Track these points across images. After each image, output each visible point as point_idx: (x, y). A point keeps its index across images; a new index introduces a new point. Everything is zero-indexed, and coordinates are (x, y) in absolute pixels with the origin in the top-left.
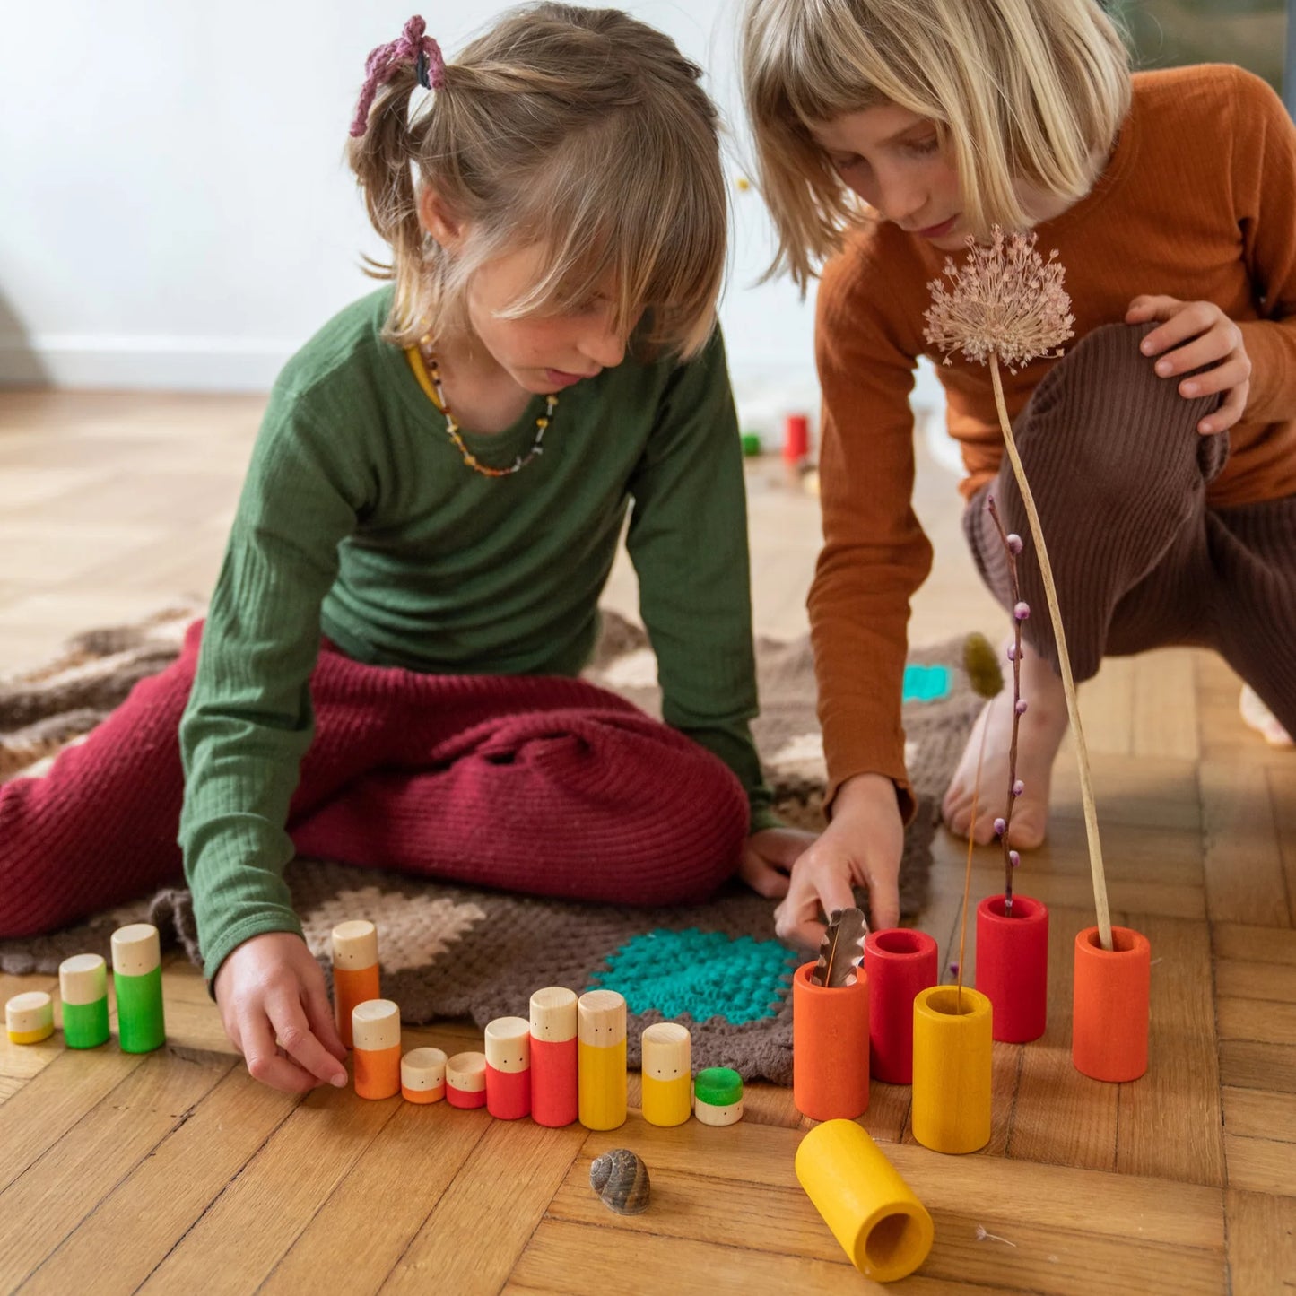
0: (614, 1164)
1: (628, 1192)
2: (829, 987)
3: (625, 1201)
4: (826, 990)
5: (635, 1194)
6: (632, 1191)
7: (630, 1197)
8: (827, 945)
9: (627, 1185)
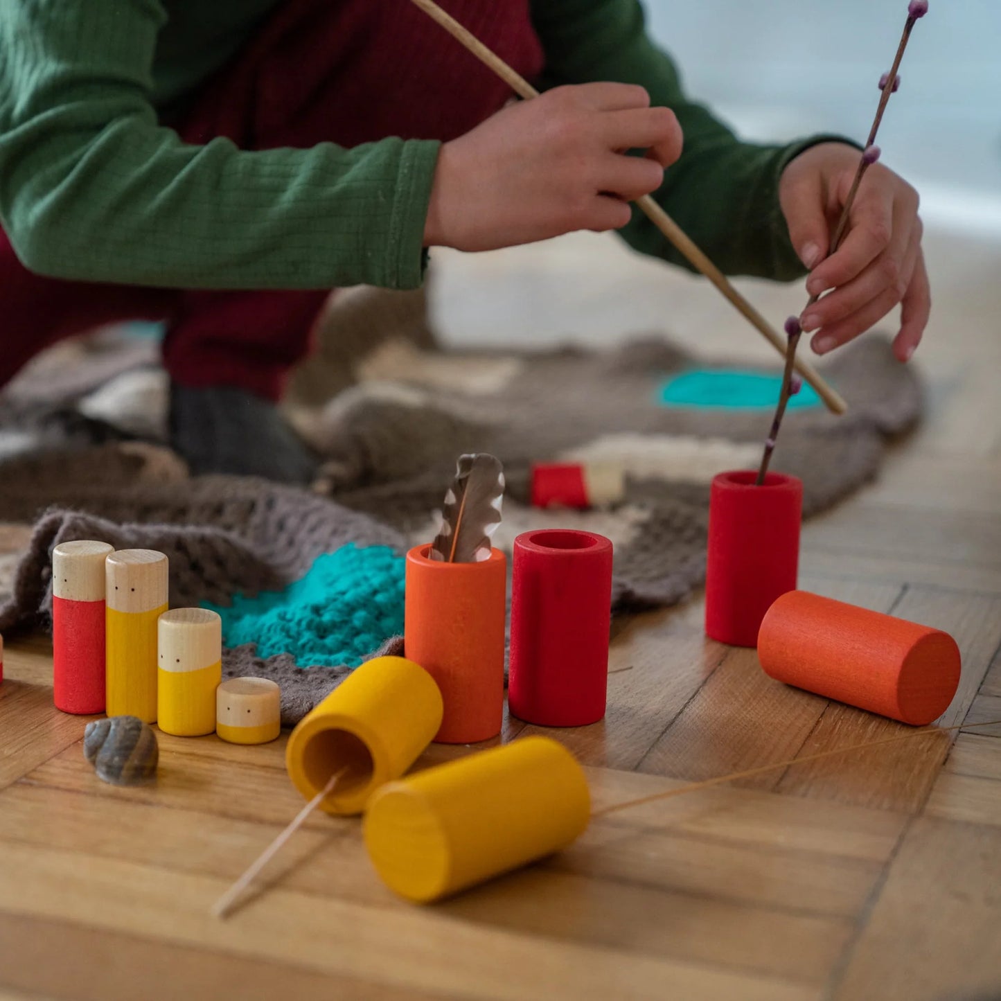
0: (113, 727)
1: (125, 758)
2: (454, 561)
3: (121, 768)
4: (450, 565)
5: (134, 761)
6: (131, 757)
7: (127, 764)
8: (452, 505)
9: (126, 749)
